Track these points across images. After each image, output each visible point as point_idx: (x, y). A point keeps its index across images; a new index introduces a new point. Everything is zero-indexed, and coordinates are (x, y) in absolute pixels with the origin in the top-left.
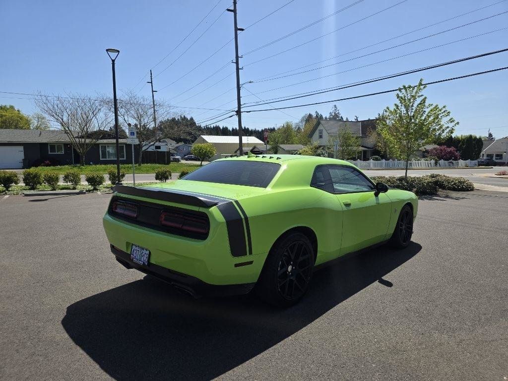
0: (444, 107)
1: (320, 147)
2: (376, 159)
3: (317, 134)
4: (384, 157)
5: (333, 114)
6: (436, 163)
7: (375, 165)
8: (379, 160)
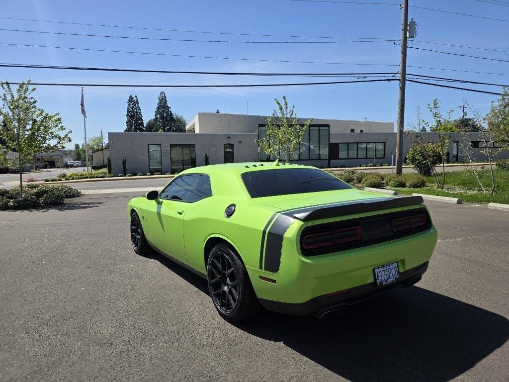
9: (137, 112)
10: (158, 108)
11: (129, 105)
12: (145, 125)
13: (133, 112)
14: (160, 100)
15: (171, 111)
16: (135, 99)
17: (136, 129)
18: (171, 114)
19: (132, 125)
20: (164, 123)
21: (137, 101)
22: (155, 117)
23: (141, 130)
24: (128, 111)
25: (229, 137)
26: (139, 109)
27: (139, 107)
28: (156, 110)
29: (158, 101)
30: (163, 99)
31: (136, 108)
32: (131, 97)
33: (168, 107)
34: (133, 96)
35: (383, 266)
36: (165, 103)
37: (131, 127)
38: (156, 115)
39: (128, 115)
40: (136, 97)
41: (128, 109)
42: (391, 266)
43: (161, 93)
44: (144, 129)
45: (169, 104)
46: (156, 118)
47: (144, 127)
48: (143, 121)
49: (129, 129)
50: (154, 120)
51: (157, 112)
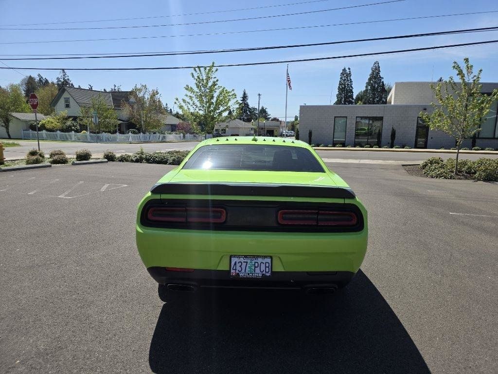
0: (233, 90)
1: (69, 117)
2: (134, 133)
3: (62, 102)
4: (139, 130)
5: (62, 80)
6: (184, 137)
7: (133, 138)
8: (137, 134)
9: (348, 84)
10: (370, 79)
11: (341, 78)
12: (354, 97)
13: (345, 85)
14: (372, 70)
15: (383, 82)
16: (348, 71)
17: (345, 101)
18: (383, 84)
19: (342, 98)
20: (374, 94)
21: (350, 74)
22: (365, 89)
23: (350, 102)
24: (340, 84)
25: (425, 109)
26: (351, 82)
27: (351, 80)
28: (367, 81)
29: (370, 72)
30: (376, 69)
31: (348, 81)
32: (344, 70)
33: (380, 77)
34: (347, 69)
35: (246, 257)
36: (378, 73)
37: (341, 100)
38: (366, 87)
39: (339, 87)
40: (349, 69)
41: (340, 82)
42: (260, 260)
43: (375, 63)
44: (353, 101)
45: (381, 74)
46: (367, 90)
47: (353, 99)
48: (353, 93)
49: (339, 102)
50: (364, 91)
51: (368, 84)
